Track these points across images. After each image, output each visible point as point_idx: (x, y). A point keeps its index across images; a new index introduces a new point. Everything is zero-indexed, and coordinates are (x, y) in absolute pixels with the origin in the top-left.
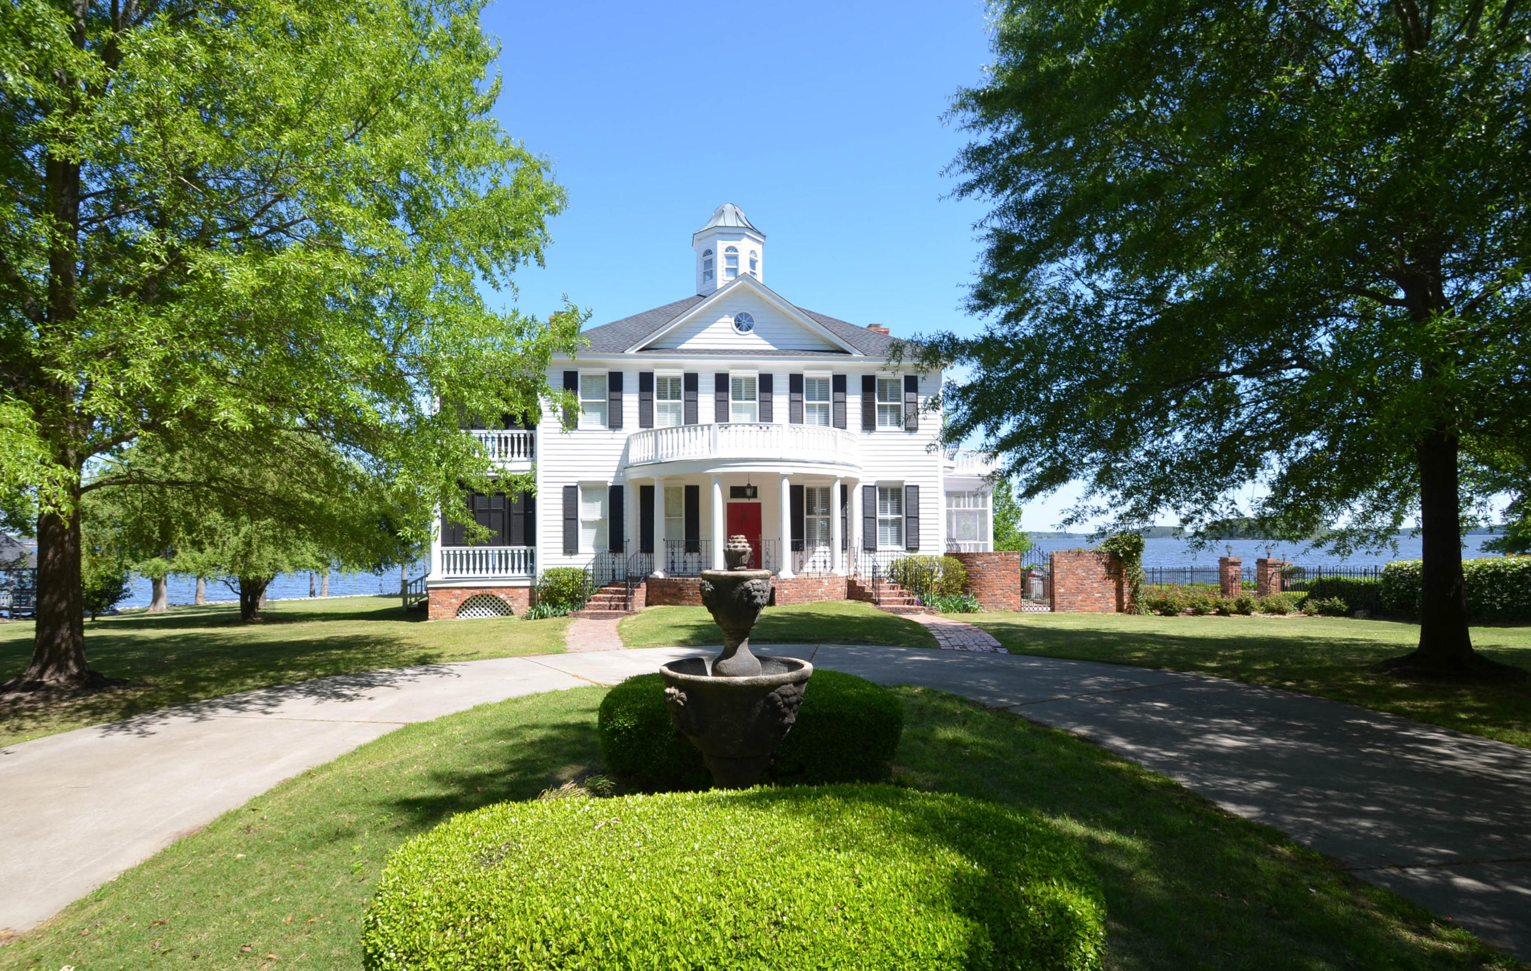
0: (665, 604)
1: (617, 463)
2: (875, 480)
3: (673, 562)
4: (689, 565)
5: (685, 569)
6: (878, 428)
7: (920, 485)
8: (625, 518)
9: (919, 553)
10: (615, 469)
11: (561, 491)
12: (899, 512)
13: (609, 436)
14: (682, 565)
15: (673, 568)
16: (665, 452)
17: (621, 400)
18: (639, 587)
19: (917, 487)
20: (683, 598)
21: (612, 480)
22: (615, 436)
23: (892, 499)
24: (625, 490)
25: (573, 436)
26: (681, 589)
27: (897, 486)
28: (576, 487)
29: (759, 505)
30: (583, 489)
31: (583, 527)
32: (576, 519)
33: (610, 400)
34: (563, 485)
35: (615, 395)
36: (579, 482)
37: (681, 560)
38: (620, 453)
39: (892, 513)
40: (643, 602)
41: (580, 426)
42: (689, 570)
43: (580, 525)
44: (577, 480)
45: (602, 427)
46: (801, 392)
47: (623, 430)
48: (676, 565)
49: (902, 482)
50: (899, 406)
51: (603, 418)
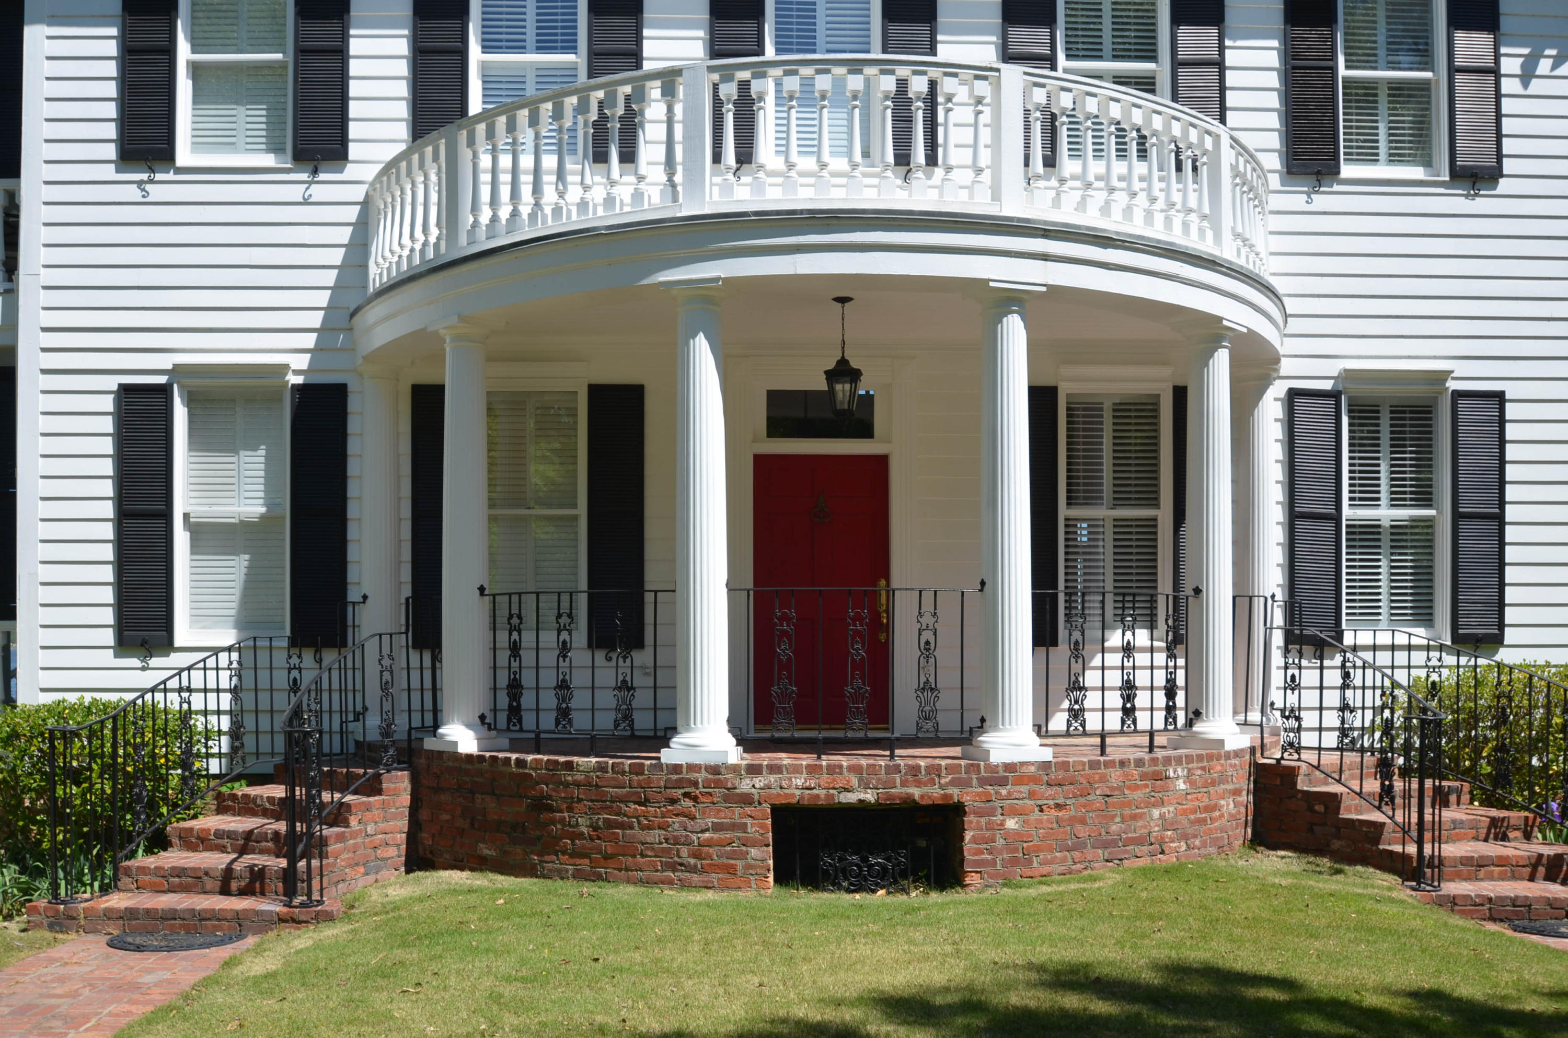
0: (478, 864)
1: (323, 299)
2: (1334, 368)
3: (515, 688)
4: (580, 700)
5: (564, 714)
6: (1347, 171)
7: (1512, 390)
8: (352, 511)
9: (1504, 655)
10: (316, 319)
11: (107, 403)
12: (1424, 497)
13: (295, 193)
14: (549, 700)
15: (515, 711)
16: (485, 216)
17: (341, 54)
18: (373, 788)
19: (1499, 398)
20: (550, 846)
21: (301, 362)
22: (318, 192)
23: (1397, 445)
24: (354, 404)
25: (156, 192)
26: (541, 805)
27: (1418, 391)
28: (164, 391)
29: (881, 463)
30: (191, 401)
31: (196, 547)
32: (167, 516)
33: (302, 52)
34: (113, 383)
35: (321, 32)
36: (177, 371)
37: (549, 679)
38: (336, 257)
39: (1396, 501)
40: (396, 852)
41: (184, 155)
42: (580, 721)
43: (181, 539)
44: (166, 362)
45: (269, 160)
46: (1049, 20)
47: (350, 171)
48: (527, 700)
49: (1441, 377)
50: (1424, 87)
51: (273, 125)
